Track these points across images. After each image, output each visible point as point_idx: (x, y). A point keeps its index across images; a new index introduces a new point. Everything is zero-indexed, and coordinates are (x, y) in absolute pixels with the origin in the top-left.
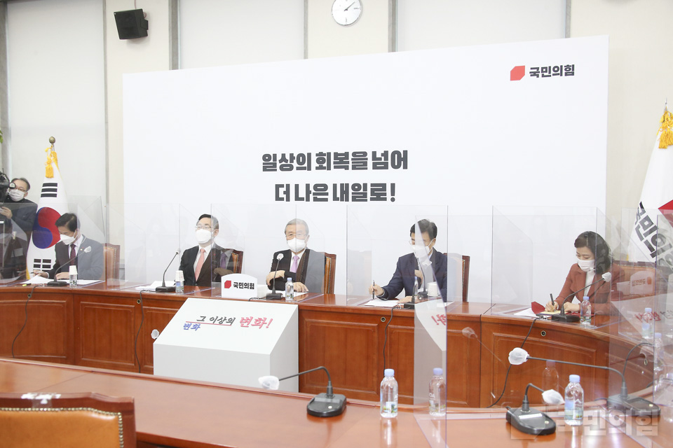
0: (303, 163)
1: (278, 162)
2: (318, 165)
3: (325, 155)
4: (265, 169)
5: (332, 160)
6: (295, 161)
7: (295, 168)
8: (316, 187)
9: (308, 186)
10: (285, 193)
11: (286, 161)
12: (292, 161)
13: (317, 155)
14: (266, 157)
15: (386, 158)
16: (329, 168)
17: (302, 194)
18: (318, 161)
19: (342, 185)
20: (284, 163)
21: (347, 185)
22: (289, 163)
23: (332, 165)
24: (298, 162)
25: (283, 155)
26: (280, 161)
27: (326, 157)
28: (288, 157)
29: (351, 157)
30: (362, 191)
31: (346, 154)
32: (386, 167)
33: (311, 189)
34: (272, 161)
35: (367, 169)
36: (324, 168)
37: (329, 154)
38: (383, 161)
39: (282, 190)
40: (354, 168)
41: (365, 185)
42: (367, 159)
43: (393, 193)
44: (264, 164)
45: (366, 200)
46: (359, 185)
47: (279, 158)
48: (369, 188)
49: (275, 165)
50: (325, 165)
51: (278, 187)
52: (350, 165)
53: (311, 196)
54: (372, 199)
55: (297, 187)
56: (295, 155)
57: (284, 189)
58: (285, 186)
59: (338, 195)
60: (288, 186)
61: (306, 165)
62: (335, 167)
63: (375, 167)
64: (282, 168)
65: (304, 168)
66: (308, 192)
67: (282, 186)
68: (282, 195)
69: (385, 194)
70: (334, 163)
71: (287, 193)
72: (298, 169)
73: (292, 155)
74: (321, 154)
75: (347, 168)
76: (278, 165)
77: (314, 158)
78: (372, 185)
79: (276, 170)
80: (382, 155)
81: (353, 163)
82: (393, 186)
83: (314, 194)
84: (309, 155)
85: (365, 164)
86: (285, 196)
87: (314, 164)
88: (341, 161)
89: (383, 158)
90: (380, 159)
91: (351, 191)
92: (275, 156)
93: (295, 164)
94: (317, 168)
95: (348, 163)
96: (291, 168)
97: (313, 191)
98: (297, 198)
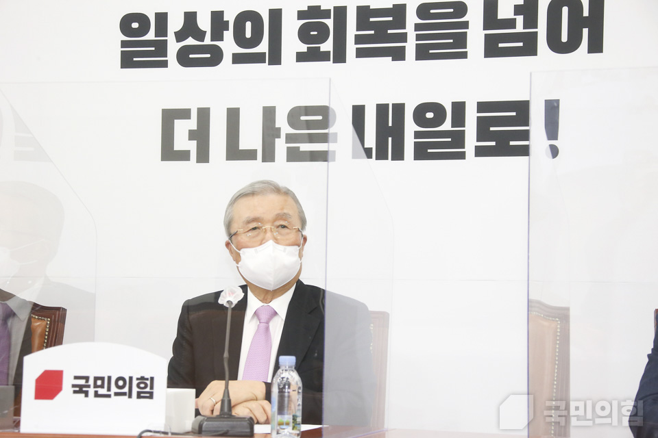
0: (256, 39)
1: (171, 38)
2: (303, 48)
3: (326, 14)
4: (127, 61)
5: (352, 30)
6: (229, 35)
7: (227, 58)
8: (294, 116)
9: (269, 113)
10: (192, 135)
11: (200, 35)
12: (217, 34)
13: (301, 15)
14: (132, 24)
15: (531, 21)
16: (340, 56)
17: (251, 137)
18: (304, 34)
19: (382, 109)
20: (190, 41)
21: (399, 109)
22: (208, 41)
23: (351, 47)
24: (240, 39)
25: (190, 17)
26: (180, 36)
27: (330, 23)
28: (204, 23)
29: (412, 19)
30: (447, 126)
31: (398, 12)
32: (529, 48)
33: (282, 122)
34: (151, 35)
35: (464, 55)
36: (324, 57)
37: (341, 12)
38: (519, 28)
39: (182, 128)
40: (423, 53)
41: (459, 108)
42: (465, 25)
43: (552, 129)
44: (124, 44)
45: (462, 156)
46: (438, 109)
47: (175, 23)
48: (471, 116)
49: (161, 48)
50: (327, 46)
51: (170, 117)
52: (410, 46)
53: (281, 146)
54: (480, 152)
55: (233, 116)
56: (230, 17)
57: (192, 124)
58: (194, 115)
59: (371, 140)
60: (204, 114)
61: (263, 47)
62: (361, 53)
63: (492, 49)
64: (185, 58)
65: (259, 58)
66: (270, 132)
67: (184, 114)
68: (182, 142)
69: (525, 135)
70: (359, 39)
71: (201, 135)
72: (238, 59)
73: (217, 17)
74: (314, 11)
75: (399, 55)
76: (173, 47)
77: (291, 26)
78: (482, 106)
79: (164, 64)
80: (518, 10)
81: (419, 37)
82: (552, 108)
83: (290, 138)
84: (276, 15)
85: (461, 41)
86: (192, 146)
87: (291, 44)
88: (381, 33)
89: (520, 20)
90: (511, 23)
91: (410, 127)
92: (162, 18)
93: (228, 45)
94: (301, 57)
95: (403, 38)
96: (215, 57)
97: (286, 129)
98: (235, 152)
